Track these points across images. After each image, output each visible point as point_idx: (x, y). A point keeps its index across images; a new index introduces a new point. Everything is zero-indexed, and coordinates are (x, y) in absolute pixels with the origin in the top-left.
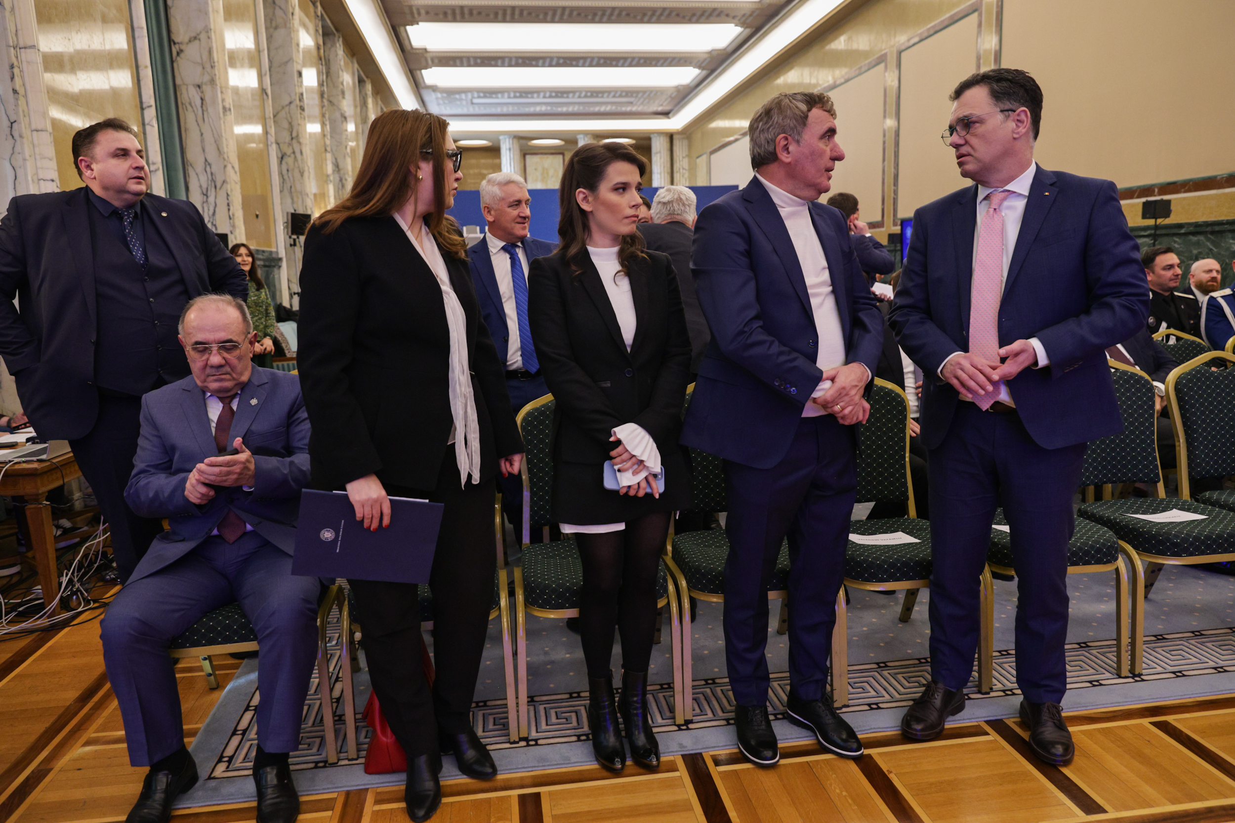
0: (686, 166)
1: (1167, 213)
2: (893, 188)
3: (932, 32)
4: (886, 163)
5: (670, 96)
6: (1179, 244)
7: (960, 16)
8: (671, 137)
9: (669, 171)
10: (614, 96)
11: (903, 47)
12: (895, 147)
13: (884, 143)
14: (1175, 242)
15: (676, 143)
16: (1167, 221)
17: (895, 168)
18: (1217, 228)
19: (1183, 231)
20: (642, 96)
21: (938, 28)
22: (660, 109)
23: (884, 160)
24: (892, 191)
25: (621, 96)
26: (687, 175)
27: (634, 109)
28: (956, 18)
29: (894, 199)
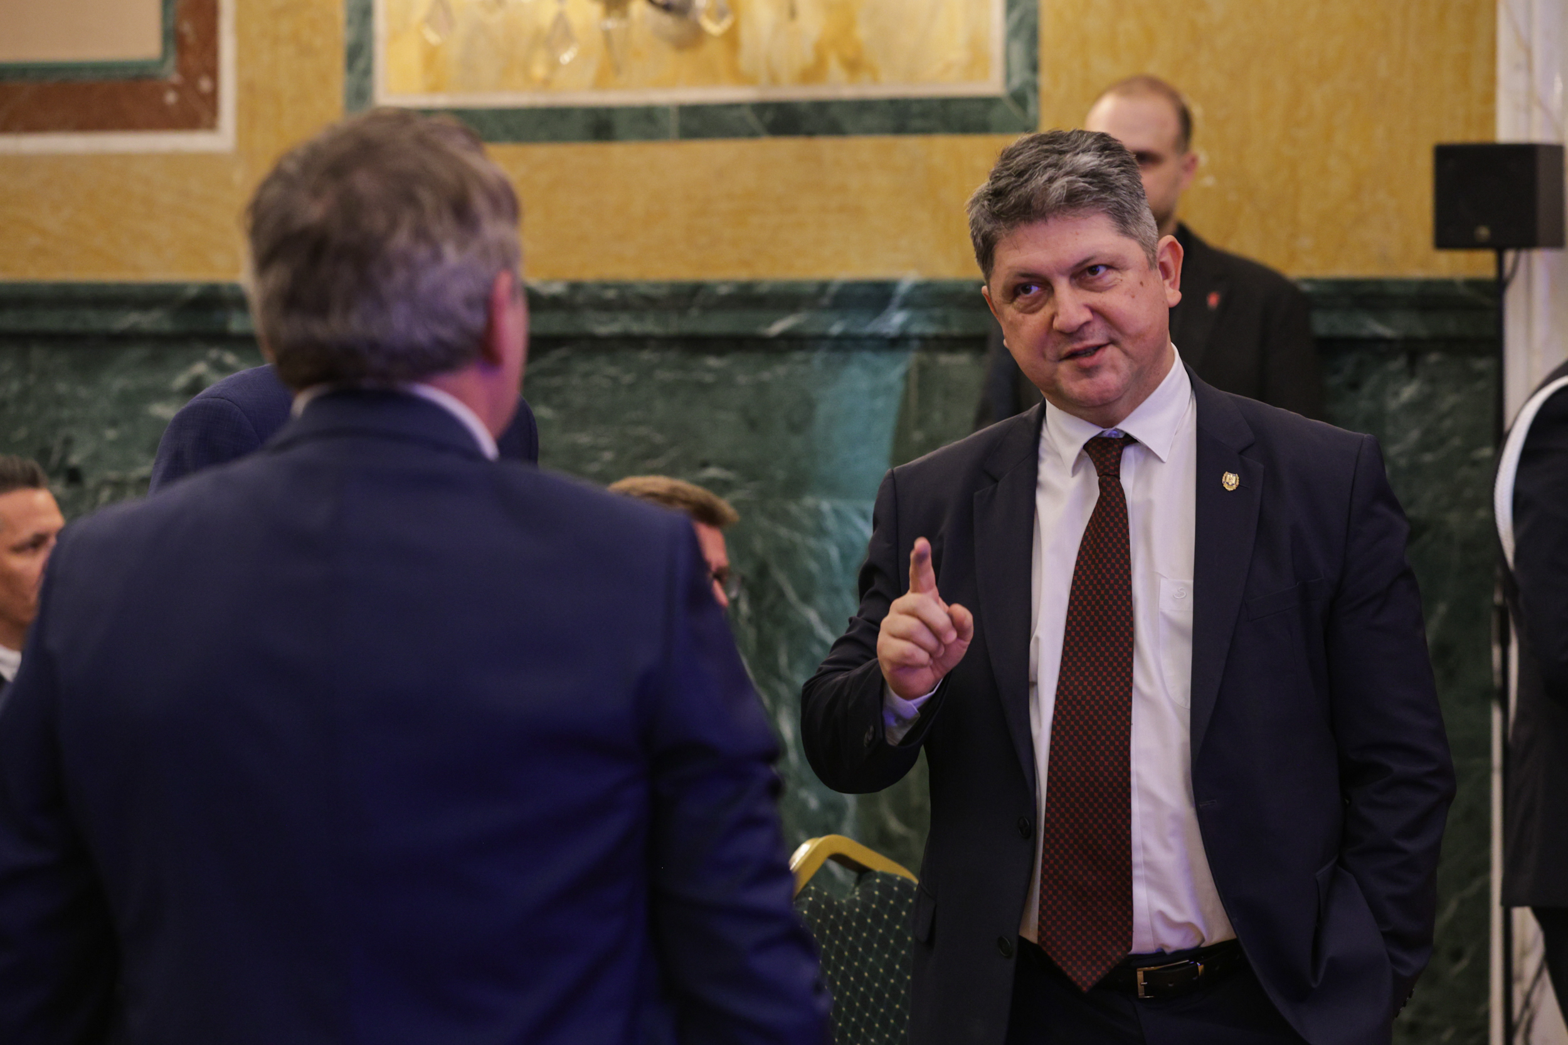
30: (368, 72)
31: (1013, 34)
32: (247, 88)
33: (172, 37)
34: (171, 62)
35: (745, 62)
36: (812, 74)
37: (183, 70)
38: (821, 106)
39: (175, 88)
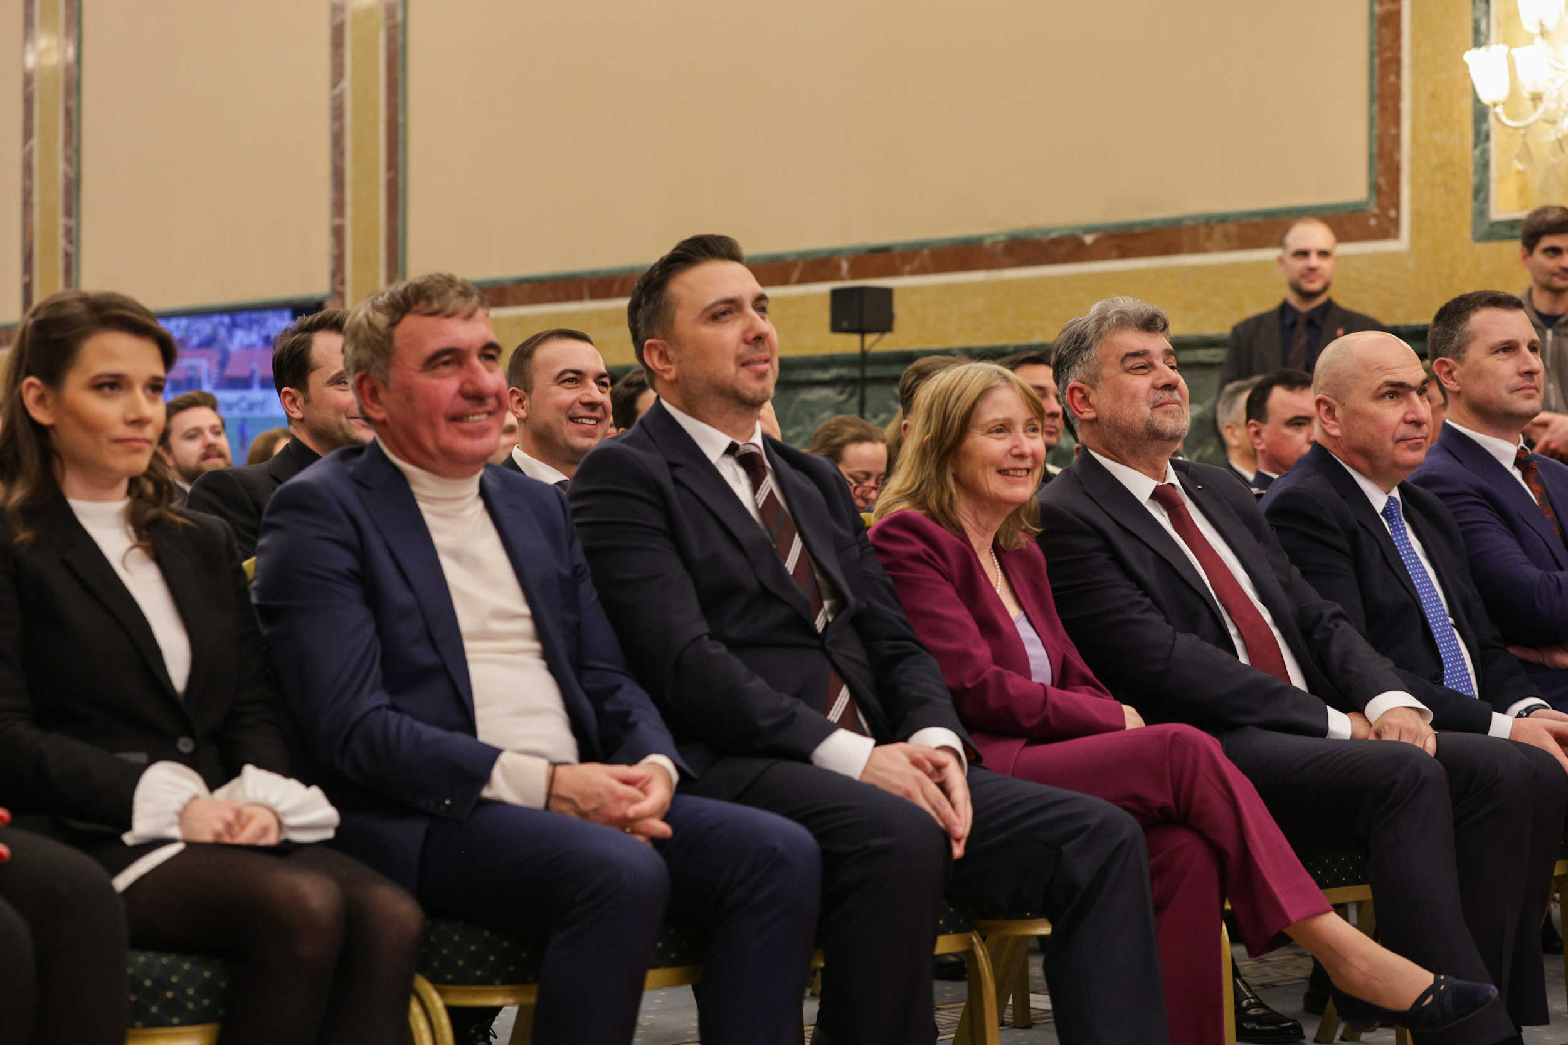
1: (884, 323)
2: (61, 221)
4: (35, 142)
16: (887, 343)
17: (68, 160)
23: (28, 134)
24: (61, 231)
29: (67, 255)
30: (1486, 200)
32: (1416, 214)
33: (1375, 188)
34: (1374, 201)
37: (1380, 206)
39: (1375, 216)
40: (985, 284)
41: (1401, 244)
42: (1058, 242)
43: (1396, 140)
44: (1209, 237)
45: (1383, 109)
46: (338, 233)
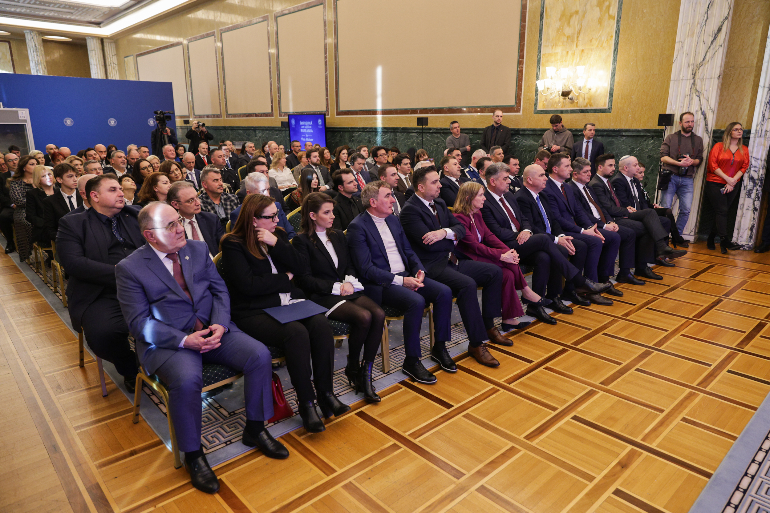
0: (116, 62)
1: (426, 123)
2: (277, 94)
3: (296, 10)
4: (272, 79)
5: (104, 13)
6: (429, 137)
7: (313, 5)
8: (102, 40)
9: (103, 64)
10: (59, 7)
11: (279, 15)
12: (277, 71)
13: (270, 68)
14: (428, 136)
15: (106, 45)
16: (427, 127)
17: (278, 83)
18: (445, 131)
19: (431, 131)
20: (82, 10)
21: (300, 8)
22: (93, 20)
23: (270, 78)
24: (277, 96)
25: (64, 7)
26: (117, 68)
27: (73, 17)
28: (310, 5)
29: (279, 101)
30: (537, 106)
31: (609, 102)
32: (524, 108)
33: (516, 103)
35: (578, 105)
36: (585, 106)
37: (517, 106)
38: (586, 110)
39: (516, 108)
40: (444, 116)
41: (520, 113)
42: (457, 109)
43: (521, 94)
44: (485, 110)
45: (519, 88)
46: (327, 100)
